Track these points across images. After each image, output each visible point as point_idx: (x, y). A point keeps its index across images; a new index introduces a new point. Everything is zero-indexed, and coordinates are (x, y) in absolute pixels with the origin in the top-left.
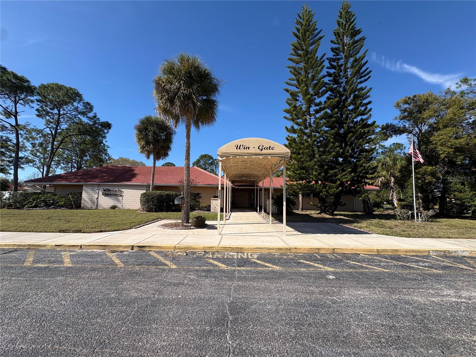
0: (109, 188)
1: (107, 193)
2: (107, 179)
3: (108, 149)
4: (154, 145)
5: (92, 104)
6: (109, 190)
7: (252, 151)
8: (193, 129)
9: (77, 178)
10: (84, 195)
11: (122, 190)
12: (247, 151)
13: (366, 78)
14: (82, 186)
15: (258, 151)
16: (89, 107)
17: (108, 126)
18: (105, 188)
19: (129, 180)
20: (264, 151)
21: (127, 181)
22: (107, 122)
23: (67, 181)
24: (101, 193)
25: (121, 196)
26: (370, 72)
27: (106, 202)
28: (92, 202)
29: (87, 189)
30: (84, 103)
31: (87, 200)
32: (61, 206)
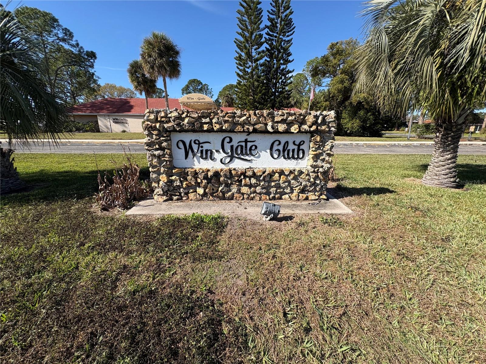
0: (117, 118)
1: (116, 121)
2: (112, 110)
3: (99, 79)
4: (144, 85)
5: (71, 31)
6: (117, 119)
7: (195, 100)
8: (168, 79)
9: (89, 110)
10: (100, 123)
11: (127, 119)
12: (193, 100)
13: (292, 32)
14: (96, 116)
15: (198, 101)
16: (69, 34)
17: (92, 55)
18: (114, 118)
19: (129, 111)
20: (201, 101)
21: (128, 112)
22: (92, 52)
23: (82, 112)
24: (112, 122)
25: (126, 123)
26: (295, 27)
27: (117, 128)
28: (107, 128)
29: (101, 118)
30: (63, 29)
31: (103, 126)
32: (87, 131)
